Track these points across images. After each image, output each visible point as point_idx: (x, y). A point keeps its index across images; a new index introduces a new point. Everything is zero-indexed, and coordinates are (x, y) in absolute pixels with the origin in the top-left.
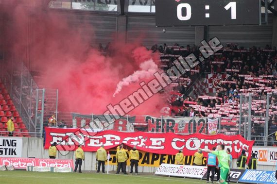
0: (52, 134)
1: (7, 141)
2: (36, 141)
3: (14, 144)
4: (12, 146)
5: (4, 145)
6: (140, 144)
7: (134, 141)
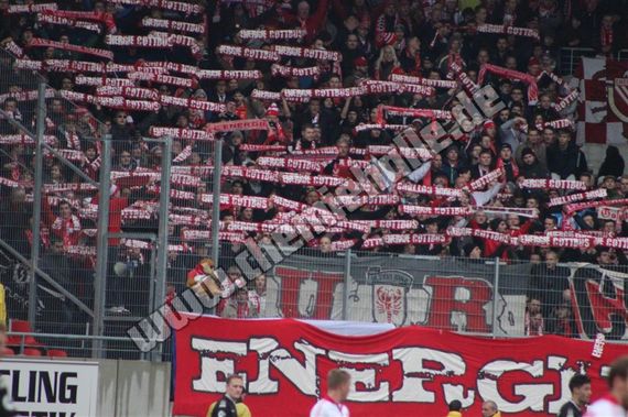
0: (198, 344)
1: (44, 375)
2: (145, 375)
3: (68, 394)
4: (63, 400)
5: (32, 399)
6: (557, 395)
7: (527, 379)
